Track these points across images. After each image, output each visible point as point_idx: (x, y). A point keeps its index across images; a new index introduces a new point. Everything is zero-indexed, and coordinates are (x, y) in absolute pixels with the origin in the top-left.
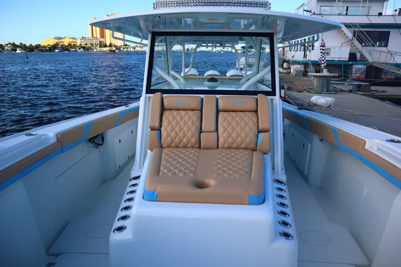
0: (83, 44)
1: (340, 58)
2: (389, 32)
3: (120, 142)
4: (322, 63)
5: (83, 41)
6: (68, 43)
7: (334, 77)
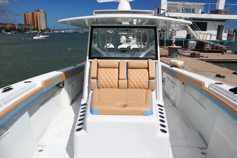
0: (20, 28)
1: (181, 37)
2: (207, 23)
3: (72, 86)
4: (173, 40)
5: (19, 26)
6: (9, 27)
7: (180, 48)
